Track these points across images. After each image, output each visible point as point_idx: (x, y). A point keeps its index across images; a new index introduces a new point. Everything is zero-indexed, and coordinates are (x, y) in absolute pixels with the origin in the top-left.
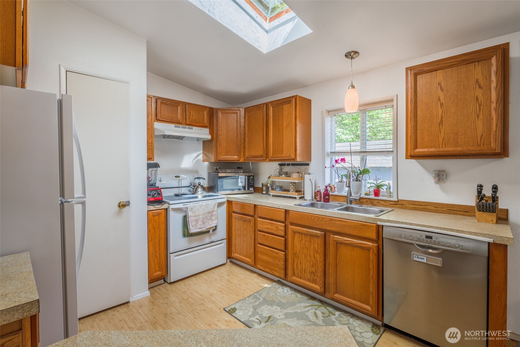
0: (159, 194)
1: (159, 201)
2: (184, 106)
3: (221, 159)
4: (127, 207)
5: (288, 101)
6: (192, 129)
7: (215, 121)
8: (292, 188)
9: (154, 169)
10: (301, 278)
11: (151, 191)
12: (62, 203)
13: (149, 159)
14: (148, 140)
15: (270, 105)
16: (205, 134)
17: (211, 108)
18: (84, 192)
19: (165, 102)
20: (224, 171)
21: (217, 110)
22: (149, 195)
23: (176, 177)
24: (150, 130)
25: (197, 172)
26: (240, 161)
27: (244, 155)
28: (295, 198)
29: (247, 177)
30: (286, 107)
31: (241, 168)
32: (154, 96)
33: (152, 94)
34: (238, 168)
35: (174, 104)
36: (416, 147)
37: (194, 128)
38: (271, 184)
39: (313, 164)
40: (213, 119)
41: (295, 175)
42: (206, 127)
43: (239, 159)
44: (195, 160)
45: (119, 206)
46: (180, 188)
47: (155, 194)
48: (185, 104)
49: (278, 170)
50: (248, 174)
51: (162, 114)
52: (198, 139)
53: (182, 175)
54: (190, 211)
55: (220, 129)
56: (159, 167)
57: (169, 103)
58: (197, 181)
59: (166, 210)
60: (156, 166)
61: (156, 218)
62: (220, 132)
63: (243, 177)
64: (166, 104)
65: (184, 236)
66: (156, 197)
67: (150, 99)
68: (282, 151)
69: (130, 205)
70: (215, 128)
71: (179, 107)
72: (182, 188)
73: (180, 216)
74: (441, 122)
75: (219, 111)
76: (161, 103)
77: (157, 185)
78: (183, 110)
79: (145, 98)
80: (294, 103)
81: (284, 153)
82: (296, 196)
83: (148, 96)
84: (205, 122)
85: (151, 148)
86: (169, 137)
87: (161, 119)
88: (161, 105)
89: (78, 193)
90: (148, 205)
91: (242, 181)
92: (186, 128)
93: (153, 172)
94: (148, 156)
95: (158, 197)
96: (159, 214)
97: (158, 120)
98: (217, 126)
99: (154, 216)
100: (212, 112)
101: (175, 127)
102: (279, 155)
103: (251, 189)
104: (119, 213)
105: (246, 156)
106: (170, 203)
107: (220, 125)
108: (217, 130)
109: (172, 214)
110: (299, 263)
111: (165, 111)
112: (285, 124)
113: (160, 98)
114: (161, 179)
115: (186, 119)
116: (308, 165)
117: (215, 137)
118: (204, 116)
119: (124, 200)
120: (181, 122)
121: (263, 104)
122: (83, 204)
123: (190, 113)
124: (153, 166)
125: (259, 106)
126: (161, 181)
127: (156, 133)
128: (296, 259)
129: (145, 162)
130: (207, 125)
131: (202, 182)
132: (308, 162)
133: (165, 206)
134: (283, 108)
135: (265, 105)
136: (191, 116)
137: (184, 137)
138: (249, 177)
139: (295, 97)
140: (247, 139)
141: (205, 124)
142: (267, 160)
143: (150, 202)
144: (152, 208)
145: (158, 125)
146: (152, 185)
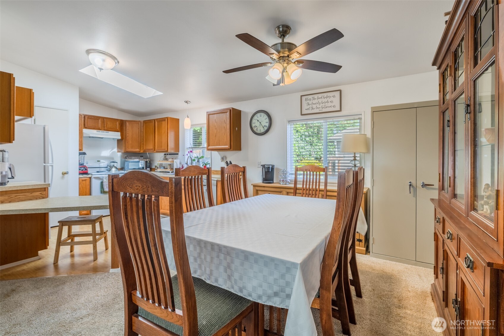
0: (86, 169)
1: (86, 173)
2: (103, 119)
3: (128, 151)
4: (67, 175)
5: (163, 120)
6: (108, 132)
7: (124, 128)
8: (168, 167)
9: (83, 156)
10: (164, 210)
11: (81, 167)
12: (45, 166)
13: (80, 150)
14: (79, 139)
15: (156, 121)
16: (117, 135)
17: (121, 120)
18: (53, 162)
19: (90, 117)
20: (130, 158)
21: (126, 121)
22: (80, 170)
23: (98, 161)
24: (81, 133)
25: (113, 159)
26: (141, 152)
27: (143, 148)
28: (169, 172)
29: (145, 162)
30: (163, 122)
31: (143, 156)
32: (83, 114)
33: (82, 113)
34: (141, 156)
35: (96, 118)
36: (209, 146)
37: (110, 132)
38: (159, 166)
39: (180, 153)
40: (123, 127)
41: (170, 160)
42: (118, 131)
43: (140, 151)
44: (111, 152)
45: (63, 174)
46: (100, 168)
47: (83, 169)
48: (103, 118)
49: (163, 157)
50: (146, 160)
51: (88, 124)
52: (113, 139)
53: (102, 160)
54: (105, 179)
55: (128, 133)
56: (86, 155)
57: (93, 118)
58: (112, 164)
59: (90, 178)
60: (84, 154)
61: (84, 182)
62: (128, 135)
63: (143, 162)
64: (91, 118)
65: (101, 193)
66: (84, 171)
67: (80, 116)
68: (162, 146)
69: (69, 173)
70: (124, 132)
71: (99, 120)
72: (102, 168)
73: (99, 181)
74: (216, 136)
75: (127, 122)
76: (88, 118)
77: (84, 165)
78: (102, 122)
79: (78, 116)
80: (167, 121)
81: (163, 147)
82: (169, 171)
83: (80, 115)
84: (118, 128)
85: (81, 143)
86: (93, 137)
87: (88, 127)
88: (87, 119)
89: (50, 162)
90: (79, 175)
91: (142, 164)
92: (104, 132)
93: (82, 157)
94: (79, 148)
95: (86, 171)
96: (85, 180)
97: (86, 128)
98: (126, 131)
99: (83, 181)
100: (122, 123)
101: (97, 131)
102: (160, 149)
103: (148, 169)
104: (63, 178)
105: (144, 149)
106: (93, 174)
107: (128, 131)
108: (126, 133)
109: (93, 180)
110: (163, 202)
111: (90, 123)
112: (163, 132)
113: (87, 115)
114: (88, 162)
115: (104, 127)
116: (178, 154)
117: (124, 138)
118: (116, 125)
119: (65, 171)
120: (101, 128)
121: (153, 120)
122: (52, 166)
123: (107, 123)
124: (82, 154)
125: (150, 121)
126: (87, 163)
127: (84, 135)
128: (162, 201)
129: (78, 152)
130: (119, 130)
131: (115, 164)
132: (178, 153)
133: (90, 176)
134: (162, 123)
135: (154, 121)
136: (108, 125)
137: (103, 138)
138: (146, 162)
139: (167, 118)
140: (144, 139)
141: (117, 129)
142: (155, 152)
143: (80, 174)
144: (81, 176)
145: (85, 131)
146: (81, 165)
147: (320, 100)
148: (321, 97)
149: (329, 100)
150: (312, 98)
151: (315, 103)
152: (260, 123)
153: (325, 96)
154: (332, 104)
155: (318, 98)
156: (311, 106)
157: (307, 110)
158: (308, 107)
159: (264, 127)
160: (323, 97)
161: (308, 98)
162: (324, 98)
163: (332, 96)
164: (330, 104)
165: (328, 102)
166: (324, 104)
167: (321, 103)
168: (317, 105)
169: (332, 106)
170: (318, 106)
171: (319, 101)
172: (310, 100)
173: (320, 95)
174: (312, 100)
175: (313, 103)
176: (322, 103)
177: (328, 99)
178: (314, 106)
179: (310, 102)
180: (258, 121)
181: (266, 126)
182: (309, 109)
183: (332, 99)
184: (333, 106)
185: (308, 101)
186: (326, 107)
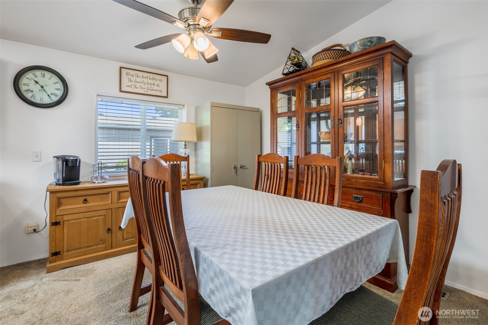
147: (146, 80)
148: (146, 77)
149: (156, 83)
150: (135, 75)
151: (139, 81)
152: (42, 87)
153: (151, 77)
154: (159, 89)
155: (143, 77)
156: (133, 83)
157: (128, 87)
158: (130, 84)
159: (50, 95)
160: (148, 77)
161: (130, 73)
162: (150, 79)
163: (158, 79)
164: (156, 88)
165: (153, 84)
166: (149, 86)
167: (146, 84)
168: (142, 84)
169: (158, 91)
170: (143, 86)
171: (143, 81)
172: (133, 76)
173: (145, 75)
174: (135, 76)
175: (136, 81)
176: (148, 84)
177: (154, 81)
178: (138, 85)
179: (133, 79)
180: (37, 82)
181: (56, 95)
182: (131, 86)
183: (158, 82)
184: (160, 91)
185: (130, 77)
186: (152, 90)
